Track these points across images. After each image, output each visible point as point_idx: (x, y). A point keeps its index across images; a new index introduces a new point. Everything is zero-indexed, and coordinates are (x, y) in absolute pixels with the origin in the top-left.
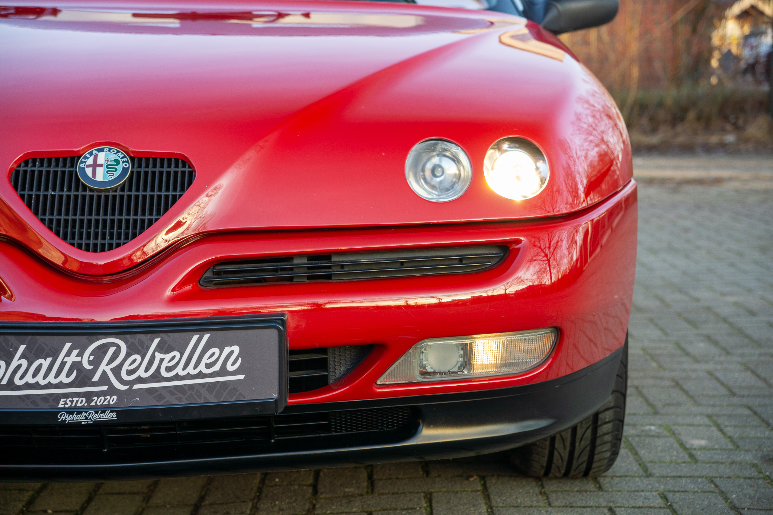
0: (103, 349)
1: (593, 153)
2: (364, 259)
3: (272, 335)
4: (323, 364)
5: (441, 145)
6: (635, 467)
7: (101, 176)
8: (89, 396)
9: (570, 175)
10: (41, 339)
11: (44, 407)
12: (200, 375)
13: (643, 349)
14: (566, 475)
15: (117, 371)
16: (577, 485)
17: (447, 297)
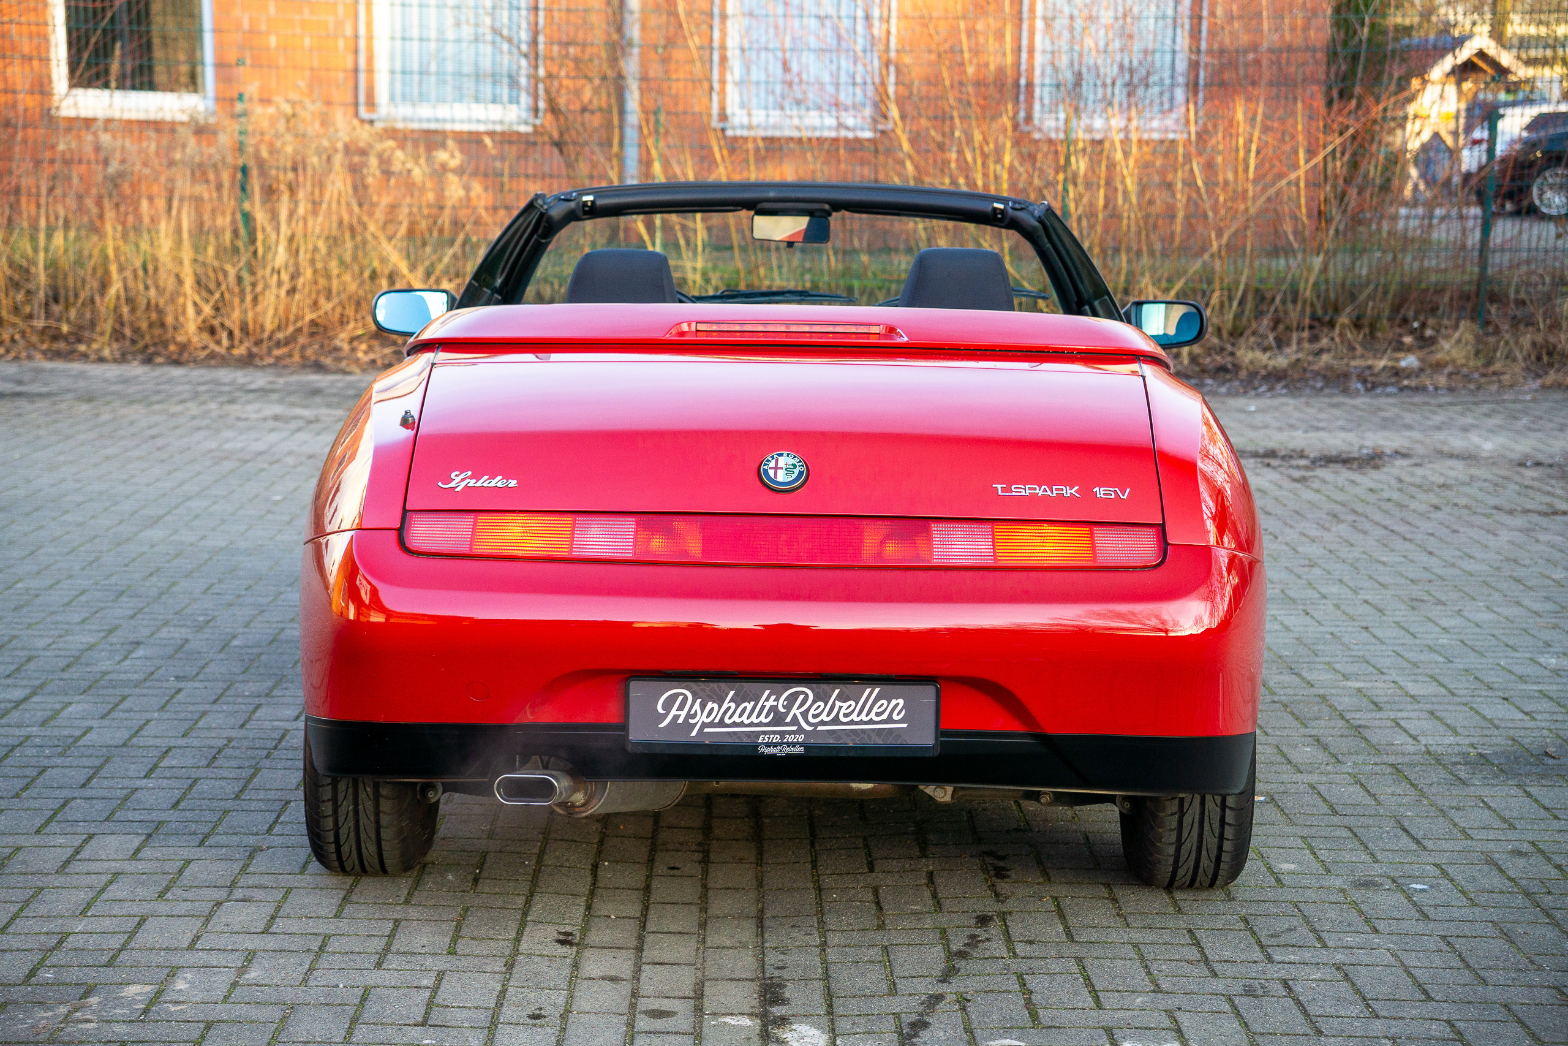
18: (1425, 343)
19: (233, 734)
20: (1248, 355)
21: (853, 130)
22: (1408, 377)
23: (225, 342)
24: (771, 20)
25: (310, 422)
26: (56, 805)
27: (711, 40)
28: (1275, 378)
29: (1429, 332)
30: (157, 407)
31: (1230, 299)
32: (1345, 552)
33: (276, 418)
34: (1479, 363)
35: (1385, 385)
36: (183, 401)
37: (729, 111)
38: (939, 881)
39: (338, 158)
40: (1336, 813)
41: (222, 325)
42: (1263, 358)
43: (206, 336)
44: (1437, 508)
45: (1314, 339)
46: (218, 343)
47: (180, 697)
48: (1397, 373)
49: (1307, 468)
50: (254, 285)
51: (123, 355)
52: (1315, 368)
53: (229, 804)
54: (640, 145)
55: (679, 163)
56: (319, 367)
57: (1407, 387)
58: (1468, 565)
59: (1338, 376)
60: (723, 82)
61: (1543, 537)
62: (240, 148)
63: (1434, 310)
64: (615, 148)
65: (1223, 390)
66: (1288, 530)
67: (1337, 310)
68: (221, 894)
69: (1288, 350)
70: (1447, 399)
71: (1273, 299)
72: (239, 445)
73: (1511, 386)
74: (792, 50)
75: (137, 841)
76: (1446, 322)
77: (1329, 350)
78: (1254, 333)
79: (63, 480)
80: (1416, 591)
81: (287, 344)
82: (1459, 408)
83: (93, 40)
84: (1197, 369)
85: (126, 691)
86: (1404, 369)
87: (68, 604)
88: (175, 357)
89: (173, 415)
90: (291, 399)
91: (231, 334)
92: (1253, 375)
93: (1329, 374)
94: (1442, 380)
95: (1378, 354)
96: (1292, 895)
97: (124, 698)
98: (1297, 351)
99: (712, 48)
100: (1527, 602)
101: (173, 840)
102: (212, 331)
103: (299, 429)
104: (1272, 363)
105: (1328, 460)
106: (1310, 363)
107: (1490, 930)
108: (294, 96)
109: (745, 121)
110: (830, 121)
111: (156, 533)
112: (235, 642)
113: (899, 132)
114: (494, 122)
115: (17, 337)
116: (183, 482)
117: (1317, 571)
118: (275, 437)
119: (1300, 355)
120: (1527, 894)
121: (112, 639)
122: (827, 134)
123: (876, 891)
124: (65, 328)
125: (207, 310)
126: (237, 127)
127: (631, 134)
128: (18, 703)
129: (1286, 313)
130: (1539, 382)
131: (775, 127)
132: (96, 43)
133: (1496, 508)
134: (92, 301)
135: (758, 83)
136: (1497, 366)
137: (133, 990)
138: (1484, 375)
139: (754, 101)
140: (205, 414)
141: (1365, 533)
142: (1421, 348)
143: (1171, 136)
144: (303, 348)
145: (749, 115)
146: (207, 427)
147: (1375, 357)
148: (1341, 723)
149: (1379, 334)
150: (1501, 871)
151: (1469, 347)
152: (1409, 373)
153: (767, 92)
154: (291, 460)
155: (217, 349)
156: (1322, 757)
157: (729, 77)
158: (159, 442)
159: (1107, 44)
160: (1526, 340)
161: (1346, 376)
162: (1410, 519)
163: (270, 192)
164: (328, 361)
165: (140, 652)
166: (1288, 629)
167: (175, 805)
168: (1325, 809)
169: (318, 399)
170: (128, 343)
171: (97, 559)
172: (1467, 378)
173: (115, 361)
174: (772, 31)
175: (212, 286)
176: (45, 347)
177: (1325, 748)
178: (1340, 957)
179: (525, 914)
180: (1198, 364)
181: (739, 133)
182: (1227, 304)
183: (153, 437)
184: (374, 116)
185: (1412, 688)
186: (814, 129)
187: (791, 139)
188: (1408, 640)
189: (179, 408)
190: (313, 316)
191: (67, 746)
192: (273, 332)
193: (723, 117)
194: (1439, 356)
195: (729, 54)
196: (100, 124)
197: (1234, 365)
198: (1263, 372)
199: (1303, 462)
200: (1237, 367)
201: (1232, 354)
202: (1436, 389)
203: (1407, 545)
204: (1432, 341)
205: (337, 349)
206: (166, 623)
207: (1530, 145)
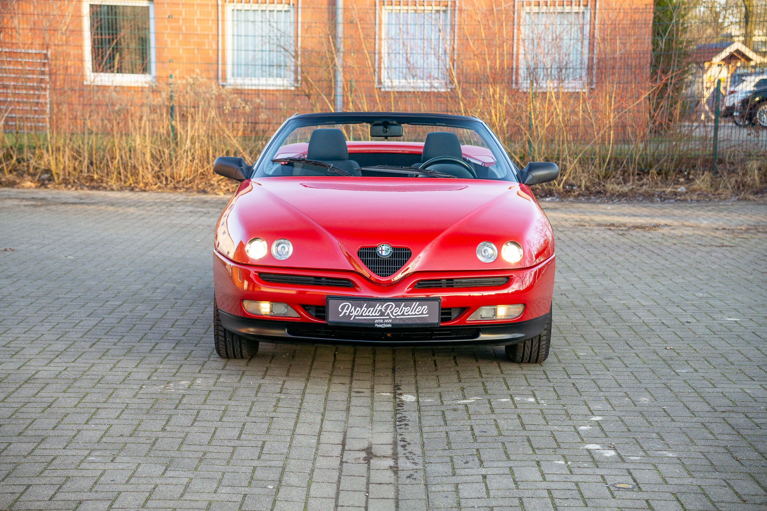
0: (388, 306)
1: (542, 241)
2: (464, 281)
3: (437, 303)
4: (450, 314)
5: (488, 244)
6: (556, 360)
7: (384, 253)
8: (384, 319)
9: (530, 252)
10: (371, 302)
11: (371, 322)
12: (416, 314)
13: (572, 323)
14: (529, 362)
15: (392, 312)
16: (533, 365)
17: (486, 293)
18: (689, 181)
19: (199, 315)
20: (610, 186)
21: (437, 88)
22: (680, 196)
23: (164, 182)
24: (401, 41)
25: (206, 213)
26: (143, 335)
27: (375, 49)
28: (622, 197)
29: (691, 177)
30: (141, 208)
31: (604, 162)
32: (633, 260)
33: (191, 212)
34: (712, 190)
35: (669, 199)
36: (151, 206)
37: (382, 81)
38: (457, 358)
39: (213, 103)
40: (604, 339)
41: (163, 175)
42: (618, 188)
43: (155, 180)
44: (675, 244)
45: (640, 179)
46: (161, 182)
47: (177, 304)
48: (676, 194)
49: (626, 230)
50: (176, 158)
51: (121, 188)
52: (640, 192)
53: (203, 335)
54: (343, 96)
55: (361, 103)
56: (205, 192)
57: (679, 200)
58: (679, 264)
59: (650, 196)
60: (380, 68)
61: (714, 254)
62: (171, 98)
63: (694, 167)
64: (332, 98)
65: (599, 201)
66: (611, 252)
67: (651, 167)
68: (206, 359)
69: (628, 184)
70: (696, 204)
71: (623, 162)
72: (179, 222)
73: (725, 199)
74: (411, 53)
75: (173, 345)
76: (698, 172)
77: (646, 184)
78: (614, 177)
79: (112, 234)
80: (656, 272)
81: (190, 183)
82: (698, 208)
83: (108, 53)
84: (588, 192)
85: (157, 303)
86: (679, 192)
87: (127, 275)
88: (143, 188)
89: (148, 211)
90: (196, 205)
91: (166, 178)
92: (612, 195)
93: (646, 194)
94: (695, 197)
95: (667, 186)
96: (581, 361)
97: (157, 305)
98: (632, 185)
99: (375, 53)
100: (699, 276)
101: (185, 345)
102: (159, 178)
103: (202, 216)
104: (621, 190)
105: (635, 227)
106: (638, 190)
107: (648, 370)
108: (194, 76)
109: (390, 84)
110: (427, 85)
111: (154, 253)
112: (193, 288)
113: (457, 90)
114: (280, 86)
115: (76, 180)
116: (159, 235)
117: (619, 266)
118: (192, 219)
119: (634, 186)
120: (664, 361)
121: (147, 287)
122: (425, 90)
123: (435, 361)
124: (96, 177)
125: (156, 169)
126: (170, 90)
127: (339, 91)
128: (119, 306)
129: (628, 168)
130: (737, 197)
131: (403, 87)
132: (110, 54)
133: (699, 244)
134: (108, 166)
135: (395, 68)
136: (720, 191)
137: (183, 383)
138: (714, 195)
139: (393, 76)
140: (161, 210)
141: (642, 253)
142: (687, 183)
143: (577, 90)
144: (198, 185)
145: (392, 82)
146: (163, 215)
147: (666, 187)
148: (614, 314)
149: (669, 178)
150: (657, 354)
151: (708, 183)
152: (681, 194)
153: (399, 72)
154: (201, 227)
155: (161, 185)
156: (604, 323)
157: (382, 66)
158: (146, 221)
159: (549, 51)
160: (733, 180)
161: (653, 195)
162: (662, 248)
163: (184, 117)
164: (209, 190)
165: (159, 291)
166: (602, 285)
167: (184, 335)
168: (601, 338)
169: (207, 205)
170: (123, 183)
171: (133, 261)
172: (706, 196)
173: (118, 190)
174: (401, 46)
175: (158, 157)
176: (88, 184)
177: (606, 321)
178: (594, 377)
179: (311, 366)
180: (589, 190)
181: (387, 90)
182: (602, 164)
183: (143, 219)
184: (224, 83)
185: (644, 303)
186: (420, 88)
187: (409, 92)
188: (648, 288)
189: (150, 208)
190: (202, 171)
191: (141, 318)
192: (184, 178)
193: (380, 82)
194: (695, 187)
195: (383, 55)
196: (112, 88)
197: (604, 190)
198: (617, 194)
199: (624, 228)
200: (606, 192)
201: (604, 186)
202: (692, 200)
203: (658, 257)
204: (693, 180)
205: (212, 185)
206: (166, 282)
207: (755, 94)
